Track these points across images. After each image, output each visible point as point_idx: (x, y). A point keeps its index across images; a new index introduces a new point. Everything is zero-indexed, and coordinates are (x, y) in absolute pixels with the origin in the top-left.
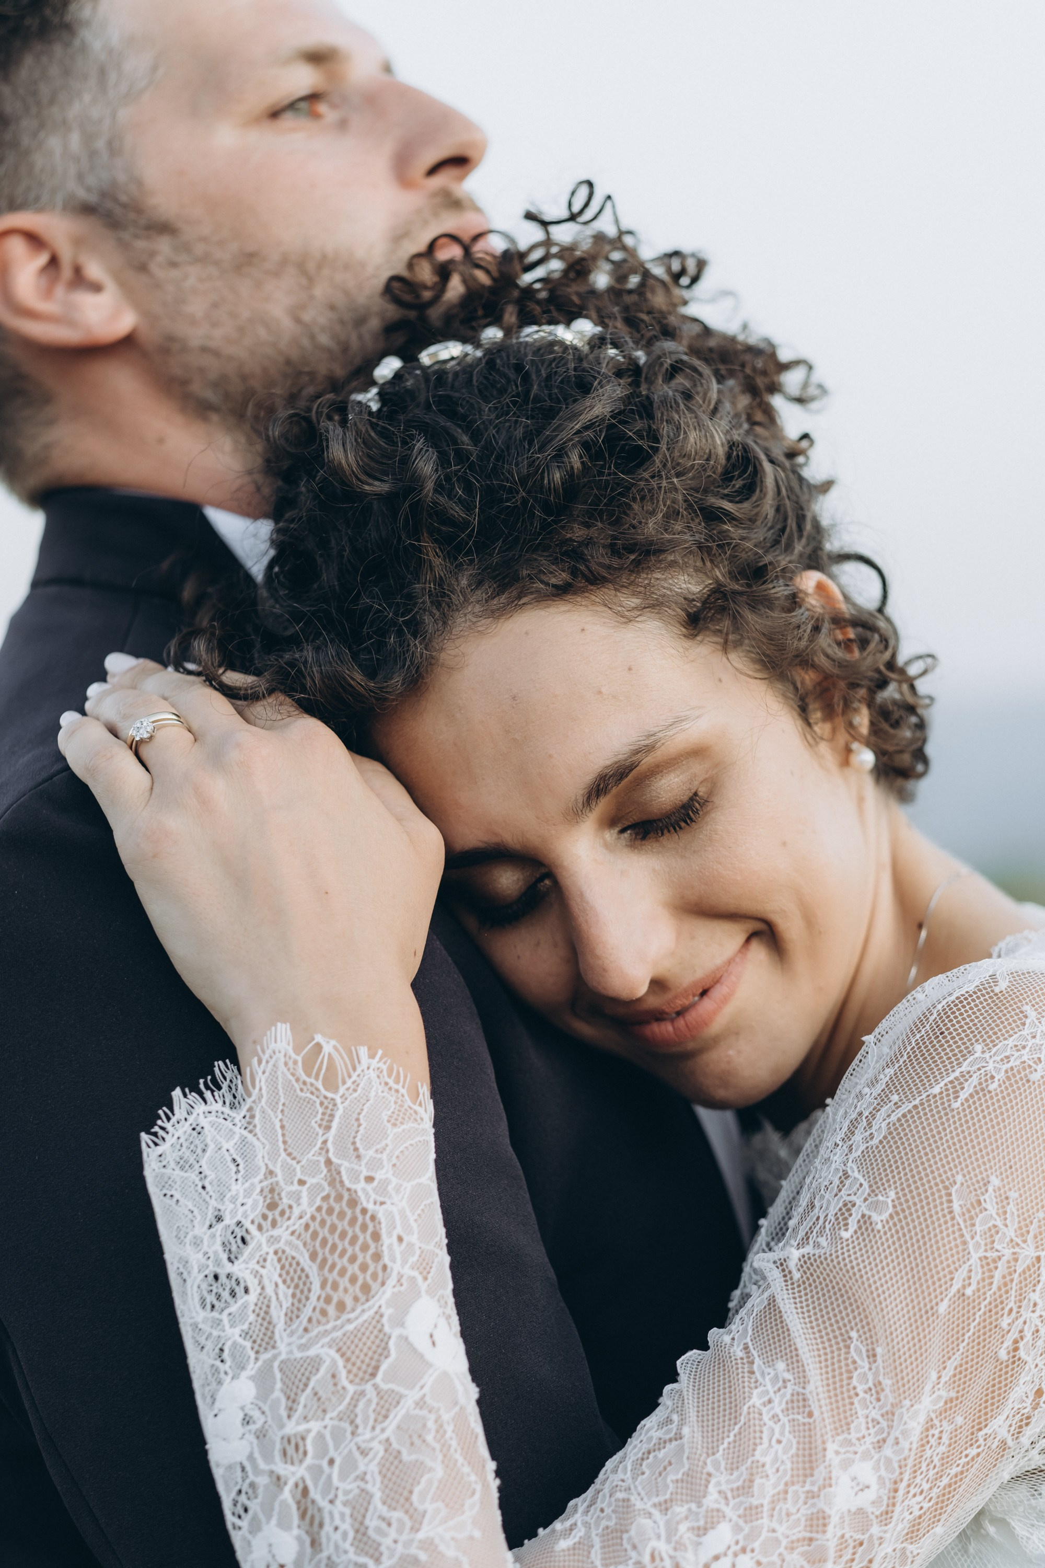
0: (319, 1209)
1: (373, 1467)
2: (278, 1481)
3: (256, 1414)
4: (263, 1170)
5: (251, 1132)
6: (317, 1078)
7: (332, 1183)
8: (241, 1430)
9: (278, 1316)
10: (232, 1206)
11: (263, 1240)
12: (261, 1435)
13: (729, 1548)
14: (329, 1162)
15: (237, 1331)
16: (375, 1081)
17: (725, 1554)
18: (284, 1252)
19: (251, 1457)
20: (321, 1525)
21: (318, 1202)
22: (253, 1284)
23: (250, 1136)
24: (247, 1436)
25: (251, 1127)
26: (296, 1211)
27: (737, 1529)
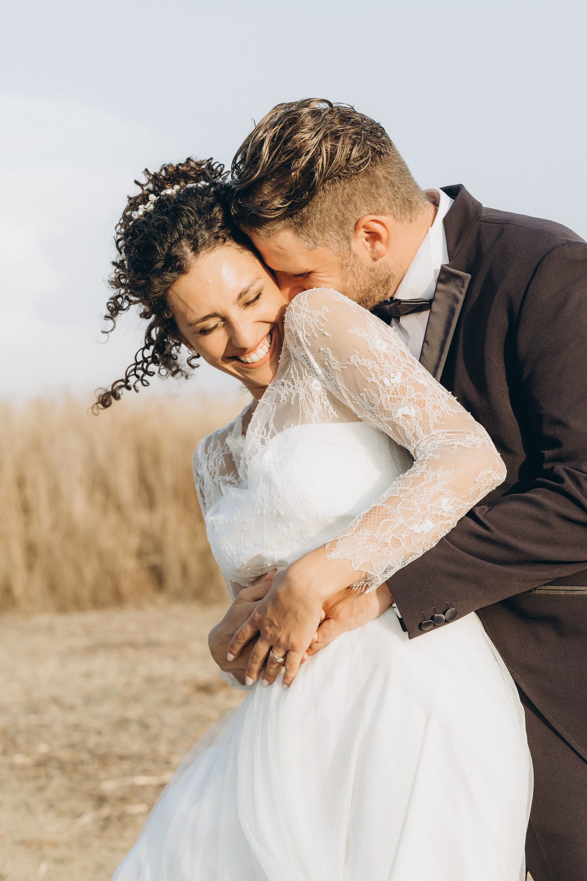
0: (367, 529)
1: (418, 487)
2: (432, 507)
3: (419, 522)
4: (363, 547)
5: (355, 555)
6: (336, 544)
7: (359, 529)
8: (424, 524)
9: (395, 527)
10: (375, 550)
11: (380, 539)
12: (423, 518)
13: (388, 379)
14: (355, 532)
15: (403, 535)
16: (337, 553)
17: (390, 380)
18: (380, 533)
19: (429, 518)
20: (436, 493)
21: (365, 530)
22: (391, 537)
23: (356, 554)
24: (425, 522)
25: (354, 555)
26: (370, 534)
27: (385, 377)
